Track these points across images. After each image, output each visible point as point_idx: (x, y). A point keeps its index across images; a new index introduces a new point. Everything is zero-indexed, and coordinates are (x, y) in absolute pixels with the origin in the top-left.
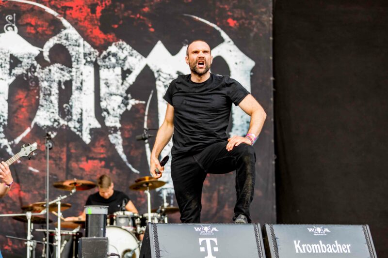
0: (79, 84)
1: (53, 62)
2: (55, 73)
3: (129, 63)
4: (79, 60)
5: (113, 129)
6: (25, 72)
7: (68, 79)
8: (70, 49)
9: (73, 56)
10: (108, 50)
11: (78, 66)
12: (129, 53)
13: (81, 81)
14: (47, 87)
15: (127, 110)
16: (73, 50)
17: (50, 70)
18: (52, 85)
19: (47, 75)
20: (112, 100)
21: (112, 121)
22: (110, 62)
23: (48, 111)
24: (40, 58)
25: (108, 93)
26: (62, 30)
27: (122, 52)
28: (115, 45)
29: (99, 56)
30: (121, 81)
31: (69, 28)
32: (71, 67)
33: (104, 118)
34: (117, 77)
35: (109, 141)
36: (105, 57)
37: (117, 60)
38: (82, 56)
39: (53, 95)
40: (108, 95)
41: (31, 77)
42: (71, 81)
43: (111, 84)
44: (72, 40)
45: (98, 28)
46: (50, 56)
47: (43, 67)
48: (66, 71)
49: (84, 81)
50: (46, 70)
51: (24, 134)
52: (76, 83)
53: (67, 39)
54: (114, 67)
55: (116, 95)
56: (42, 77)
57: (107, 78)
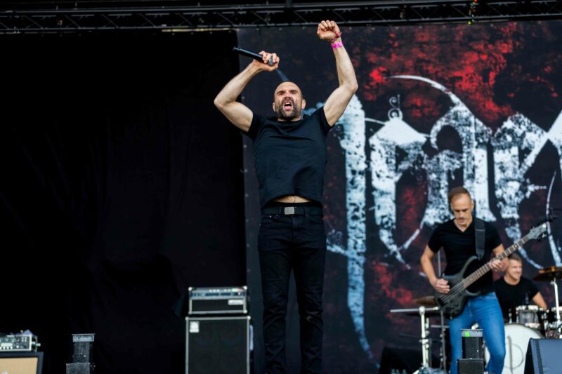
0: (470, 172)
1: (441, 149)
2: (444, 162)
3: (527, 140)
4: (470, 142)
5: (510, 221)
6: (411, 165)
7: (458, 167)
8: (460, 130)
9: (463, 138)
10: (503, 127)
11: (469, 150)
12: (527, 128)
13: (472, 167)
14: (435, 180)
15: (525, 198)
16: (463, 131)
17: (438, 159)
18: (441, 177)
19: (435, 165)
20: (508, 187)
21: (509, 213)
22: (505, 141)
23: (437, 208)
24: (427, 146)
25: (504, 179)
26: (451, 107)
27: (520, 128)
28: (512, 119)
29: (493, 135)
30: (518, 163)
31: (459, 103)
32: (462, 152)
33: (500, 209)
34: (514, 159)
35: (507, 235)
36: (499, 136)
37: (513, 138)
38: (473, 137)
39: (443, 188)
40: (503, 181)
41: (418, 171)
42: (462, 168)
43: (507, 168)
44: (462, 119)
45: (491, 99)
46: (437, 143)
47: (430, 157)
48: (456, 158)
49: (477, 167)
50: (434, 159)
51: (413, 238)
52: (467, 170)
53: (456, 118)
54: (510, 147)
55: (513, 180)
56: (429, 169)
57: (502, 161)
